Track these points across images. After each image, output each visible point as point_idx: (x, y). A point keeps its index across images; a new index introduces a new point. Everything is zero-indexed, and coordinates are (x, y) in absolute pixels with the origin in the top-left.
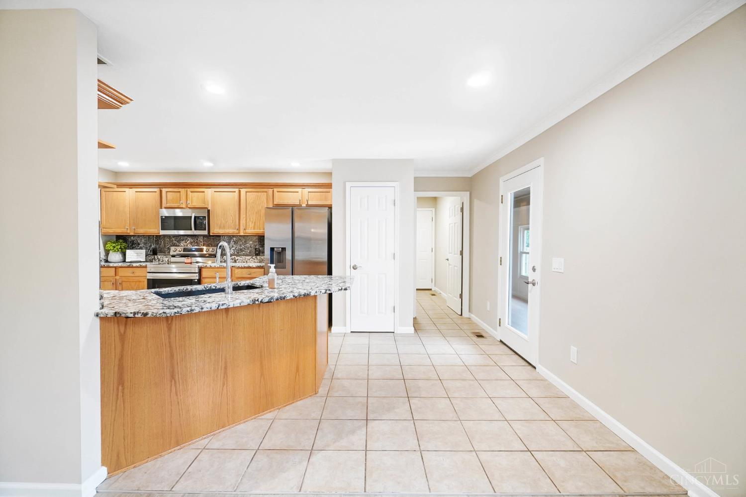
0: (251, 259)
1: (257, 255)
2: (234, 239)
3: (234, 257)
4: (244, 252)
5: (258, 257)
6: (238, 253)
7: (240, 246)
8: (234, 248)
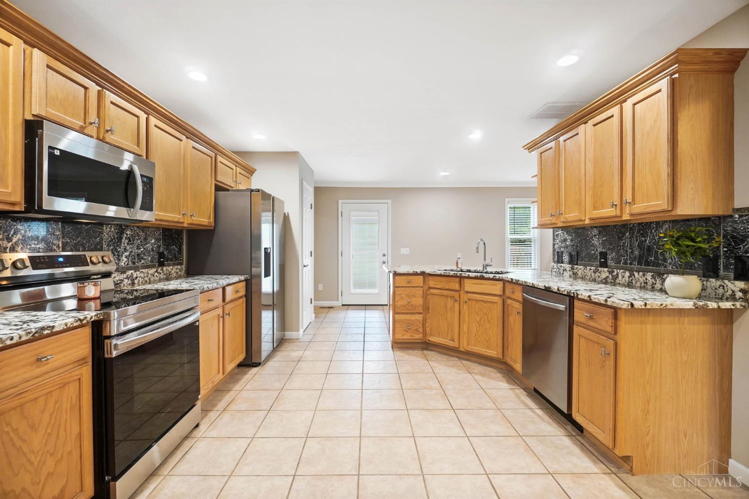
0: (156, 274)
1: (161, 264)
2: (128, 232)
3: (130, 272)
4: (143, 261)
5: (165, 268)
6: (134, 263)
7: (138, 248)
8: (127, 254)
